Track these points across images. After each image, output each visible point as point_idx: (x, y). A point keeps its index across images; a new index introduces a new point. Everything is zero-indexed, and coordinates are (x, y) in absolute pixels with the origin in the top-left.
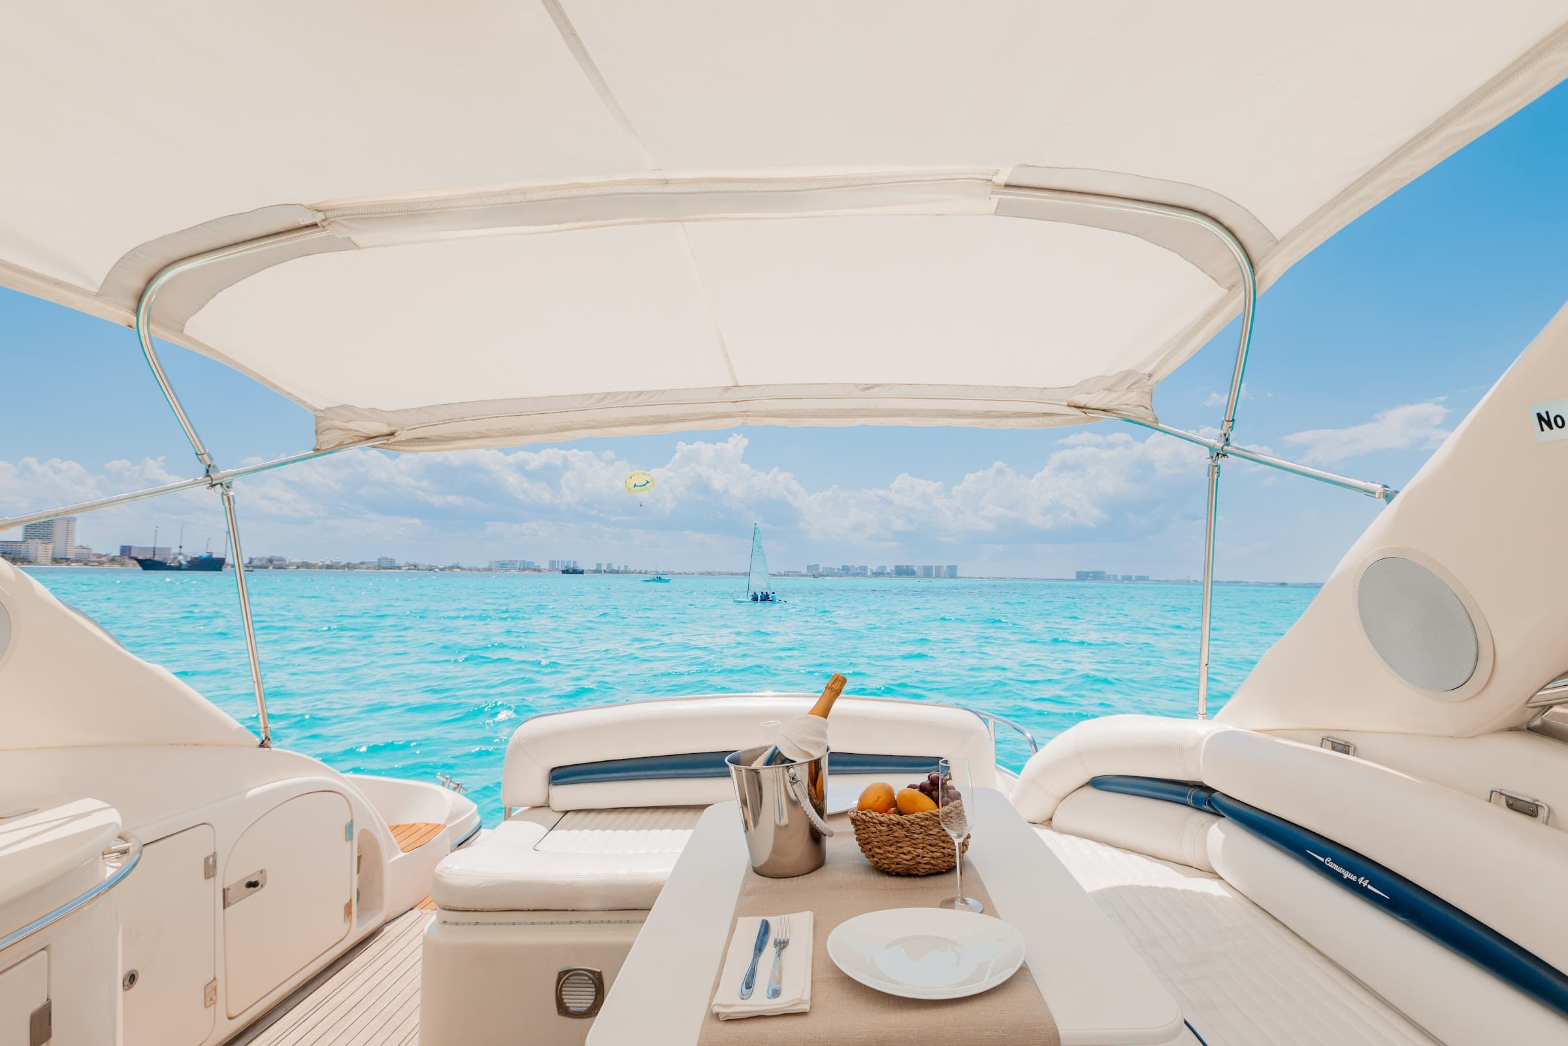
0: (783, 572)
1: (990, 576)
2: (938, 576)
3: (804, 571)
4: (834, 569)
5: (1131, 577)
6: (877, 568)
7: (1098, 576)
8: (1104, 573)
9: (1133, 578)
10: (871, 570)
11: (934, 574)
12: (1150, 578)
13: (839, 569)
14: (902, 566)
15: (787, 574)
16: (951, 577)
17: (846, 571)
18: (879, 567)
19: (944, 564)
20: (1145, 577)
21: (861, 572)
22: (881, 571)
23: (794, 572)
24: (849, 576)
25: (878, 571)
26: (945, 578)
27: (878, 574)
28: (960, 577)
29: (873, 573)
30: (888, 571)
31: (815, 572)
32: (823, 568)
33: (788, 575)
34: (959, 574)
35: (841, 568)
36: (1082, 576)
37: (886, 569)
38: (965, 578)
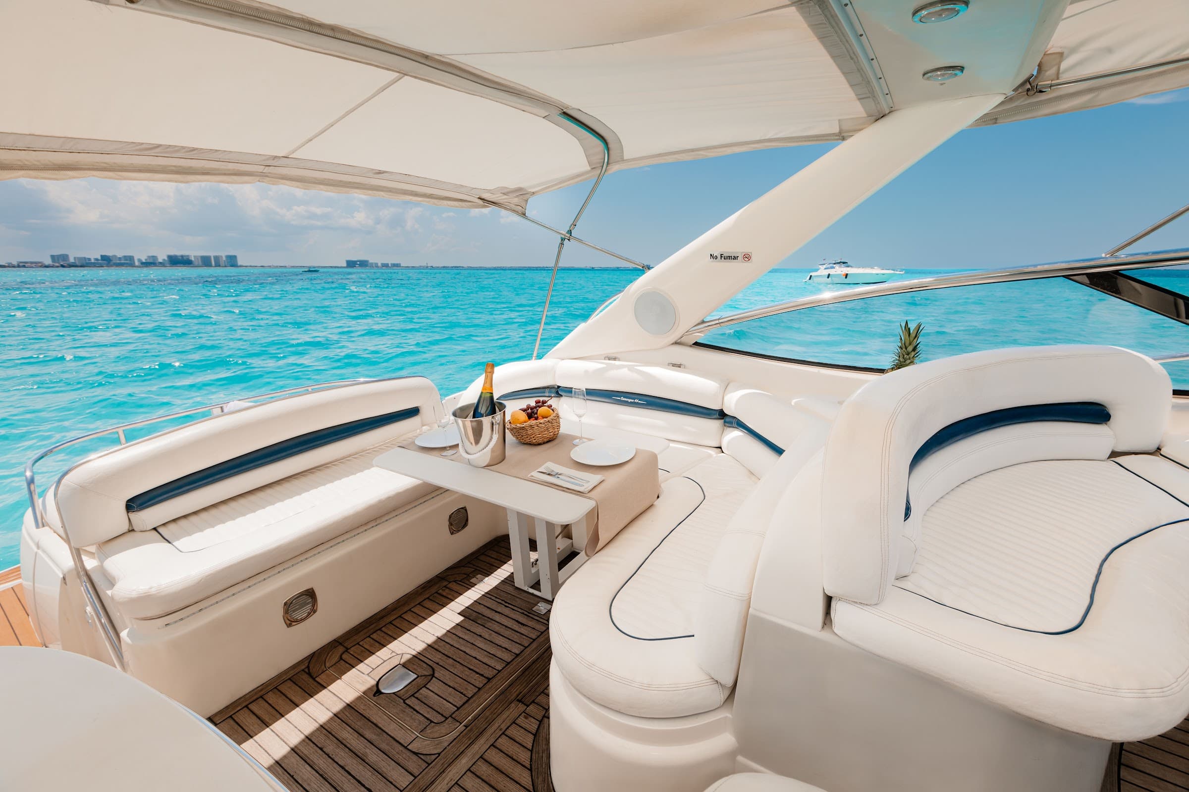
0: (15, 263)
1: (271, 265)
2: (218, 265)
3: (48, 261)
4: (90, 259)
5: (388, 264)
6: (146, 258)
7: (363, 264)
8: (367, 261)
9: (390, 265)
10: (139, 260)
11: (213, 263)
12: (402, 265)
13: (97, 259)
14: (176, 256)
15: (22, 265)
16: (232, 266)
17: (107, 261)
18: (149, 257)
19: (223, 254)
20: (398, 264)
21: (127, 262)
22: (151, 261)
23: (32, 263)
24: (111, 266)
25: (148, 261)
26: (226, 266)
27: (146, 264)
28: (241, 266)
29: (143, 263)
30: (160, 260)
31: (61, 262)
32: (75, 258)
33: (24, 266)
34: (239, 263)
35: (100, 258)
36: (351, 264)
37: (157, 259)
38: (246, 266)
